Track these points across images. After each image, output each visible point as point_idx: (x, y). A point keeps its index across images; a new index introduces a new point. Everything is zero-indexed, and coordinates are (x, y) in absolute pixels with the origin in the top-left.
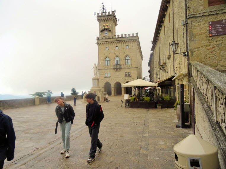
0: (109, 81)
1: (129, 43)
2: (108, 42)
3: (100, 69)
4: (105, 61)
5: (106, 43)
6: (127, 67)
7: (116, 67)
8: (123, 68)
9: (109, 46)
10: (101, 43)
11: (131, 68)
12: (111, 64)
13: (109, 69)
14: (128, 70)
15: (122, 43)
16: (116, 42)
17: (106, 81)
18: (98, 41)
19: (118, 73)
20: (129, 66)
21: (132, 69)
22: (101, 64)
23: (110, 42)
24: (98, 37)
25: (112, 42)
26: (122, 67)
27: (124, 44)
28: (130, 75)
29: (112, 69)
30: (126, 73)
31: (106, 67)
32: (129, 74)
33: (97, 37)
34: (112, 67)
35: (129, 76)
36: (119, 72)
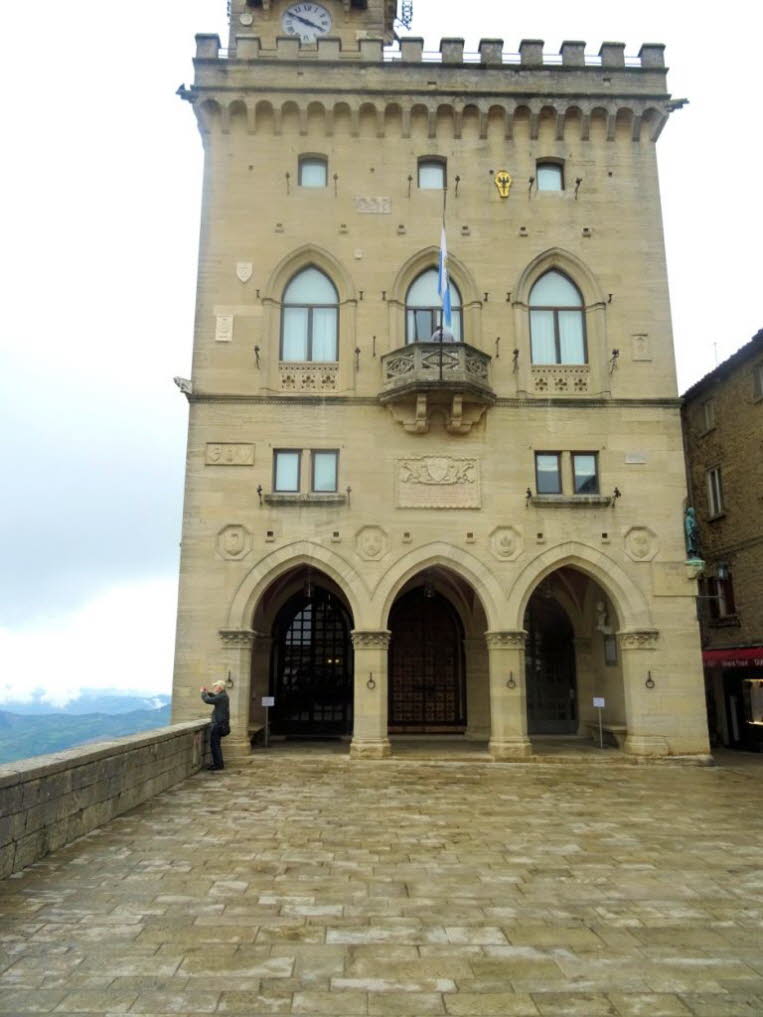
0: (322, 557)
1: (572, 136)
2: (329, 102)
3: (207, 388)
4: (284, 306)
5: (303, 103)
6: (552, 392)
7: (431, 376)
8: (514, 403)
9: (340, 145)
10: (251, 101)
11: (600, 403)
12: (364, 342)
13: (332, 400)
14: (561, 429)
15: (496, 133)
16: (432, 105)
17: (284, 556)
18: (211, 78)
19: (441, 459)
20: (581, 384)
21: (611, 412)
22: (224, 330)
23: (354, 103)
24: (215, 38)
25: (380, 105)
26: (502, 385)
27: (509, 137)
28: (592, 484)
29: (362, 401)
30: (548, 465)
31: (288, 380)
32: (585, 468)
33: (201, 39)
34: (373, 383)
35: (591, 497)
36: (460, 449)
